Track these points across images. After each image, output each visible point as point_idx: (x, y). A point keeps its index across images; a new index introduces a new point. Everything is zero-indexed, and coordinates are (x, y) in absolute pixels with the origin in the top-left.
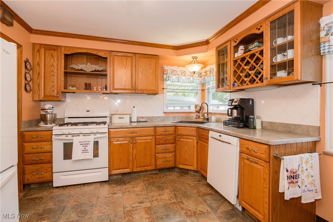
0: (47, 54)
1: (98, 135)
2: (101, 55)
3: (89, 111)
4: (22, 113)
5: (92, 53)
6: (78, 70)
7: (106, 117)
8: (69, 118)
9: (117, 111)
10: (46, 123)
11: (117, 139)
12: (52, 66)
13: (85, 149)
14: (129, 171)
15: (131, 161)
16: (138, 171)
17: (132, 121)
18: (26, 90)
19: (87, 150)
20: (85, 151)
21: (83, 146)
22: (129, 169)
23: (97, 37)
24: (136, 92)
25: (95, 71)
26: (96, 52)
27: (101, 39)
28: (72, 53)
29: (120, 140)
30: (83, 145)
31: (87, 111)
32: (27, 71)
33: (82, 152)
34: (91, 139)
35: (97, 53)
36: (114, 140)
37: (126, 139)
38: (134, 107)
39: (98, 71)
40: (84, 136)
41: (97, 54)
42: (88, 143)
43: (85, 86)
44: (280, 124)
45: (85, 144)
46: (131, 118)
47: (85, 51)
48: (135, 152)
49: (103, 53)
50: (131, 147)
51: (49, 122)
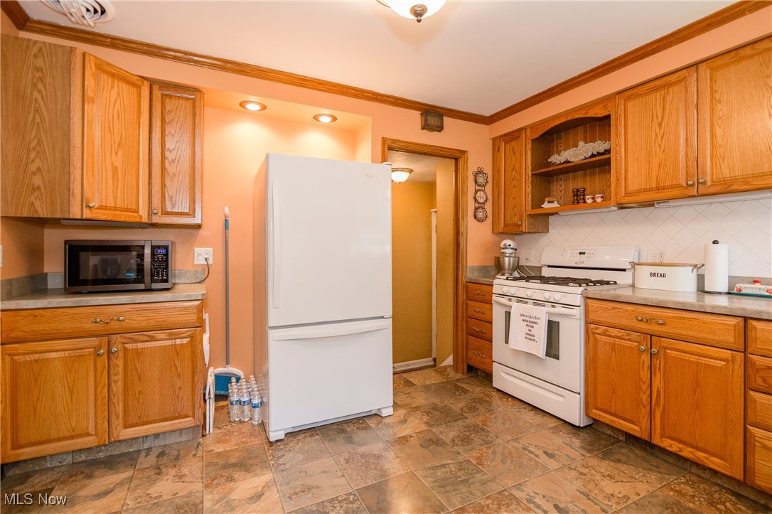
0: (508, 149)
1: (559, 309)
2: (596, 114)
3: (584, 253)
4: (466, 253)
5: (576, 117)
6: (561, 164)
7: (624, 270)
8: (549, 266)
9: (661, 255)
10: (503, 272)
11: (604, 330)
12: (513, 170)
13: (529, 333)
14: (638, 435)
15: (644, 407)
16: (668, 448)
17: (706, 289)
18: (475, 217)
19: (533, 336)
20: (530, 337)
21: (527, 325)
22: (636, 428)
23: (579, 76)
24: (700, 193)
25: (593, 156)
26: (584, 112)
27: (587, 76)
28: (541, 133)
29: (613, 335)
30: (528, 323)
31: (580, 253)
32: (478, 188)
33: (526, 338)
34: (542, 314)
35: (586, 113)
36: (597, 328)
37: (628, 335)
38: (715, 242)
39: (599, 154)
40: (535, 304)
41: (587, 116)
42: (534, 320)
43: (574, 196)
45: (530, 322)
46: (701, 278)
47: (563, 120)
48: (657, 382)
49: (601, 106)
50: (643, 363)
51: (507, 271)
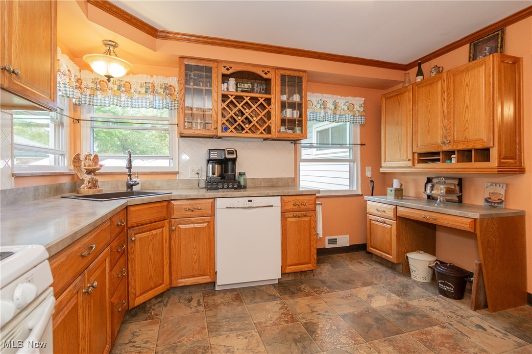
44: (263, 179)
